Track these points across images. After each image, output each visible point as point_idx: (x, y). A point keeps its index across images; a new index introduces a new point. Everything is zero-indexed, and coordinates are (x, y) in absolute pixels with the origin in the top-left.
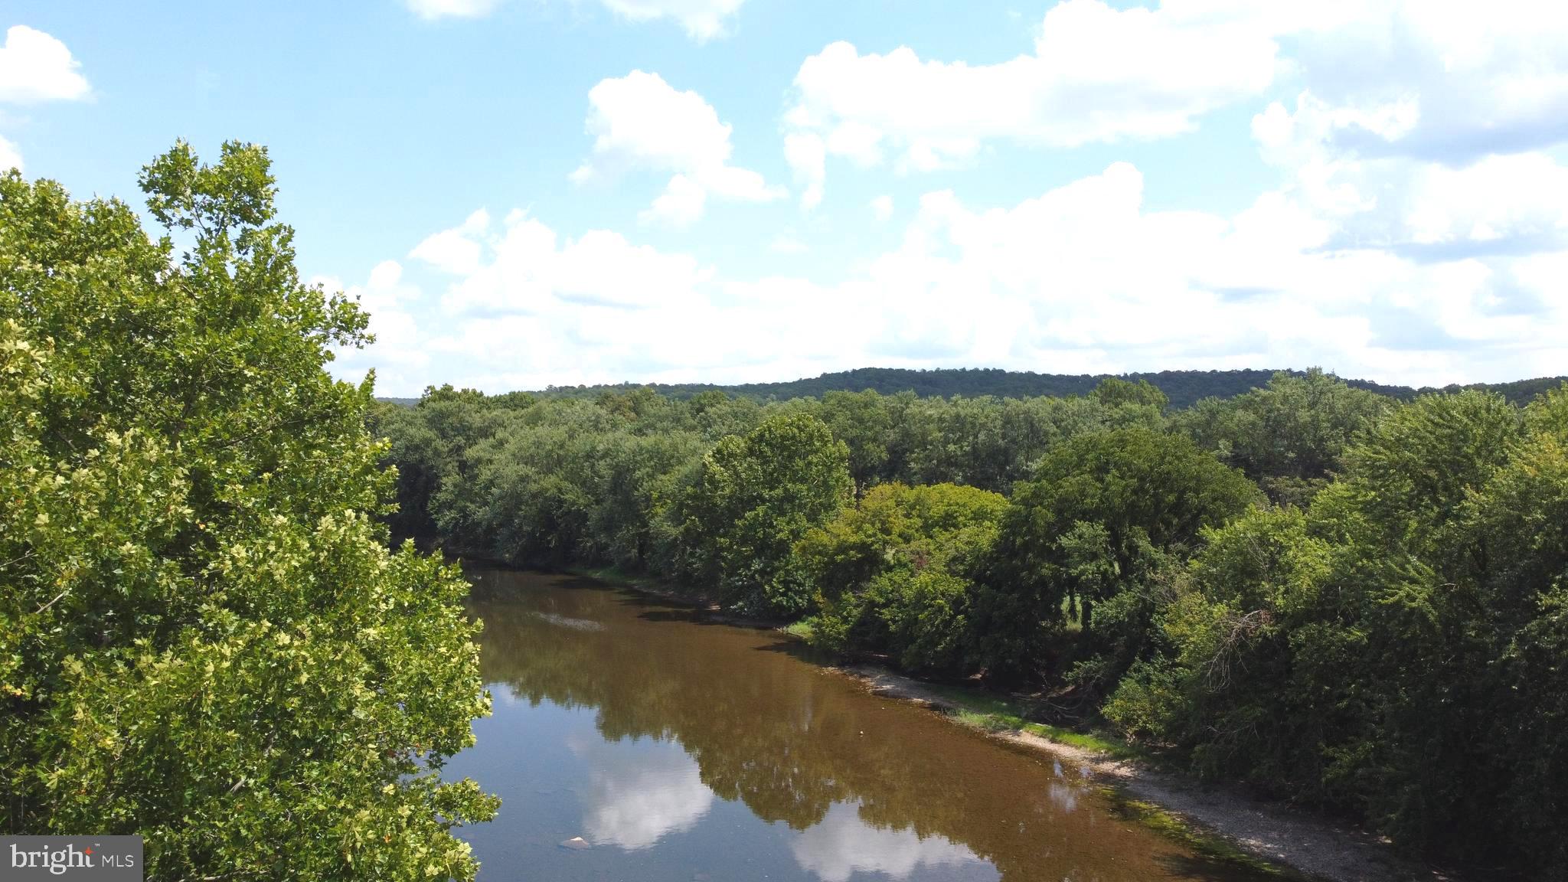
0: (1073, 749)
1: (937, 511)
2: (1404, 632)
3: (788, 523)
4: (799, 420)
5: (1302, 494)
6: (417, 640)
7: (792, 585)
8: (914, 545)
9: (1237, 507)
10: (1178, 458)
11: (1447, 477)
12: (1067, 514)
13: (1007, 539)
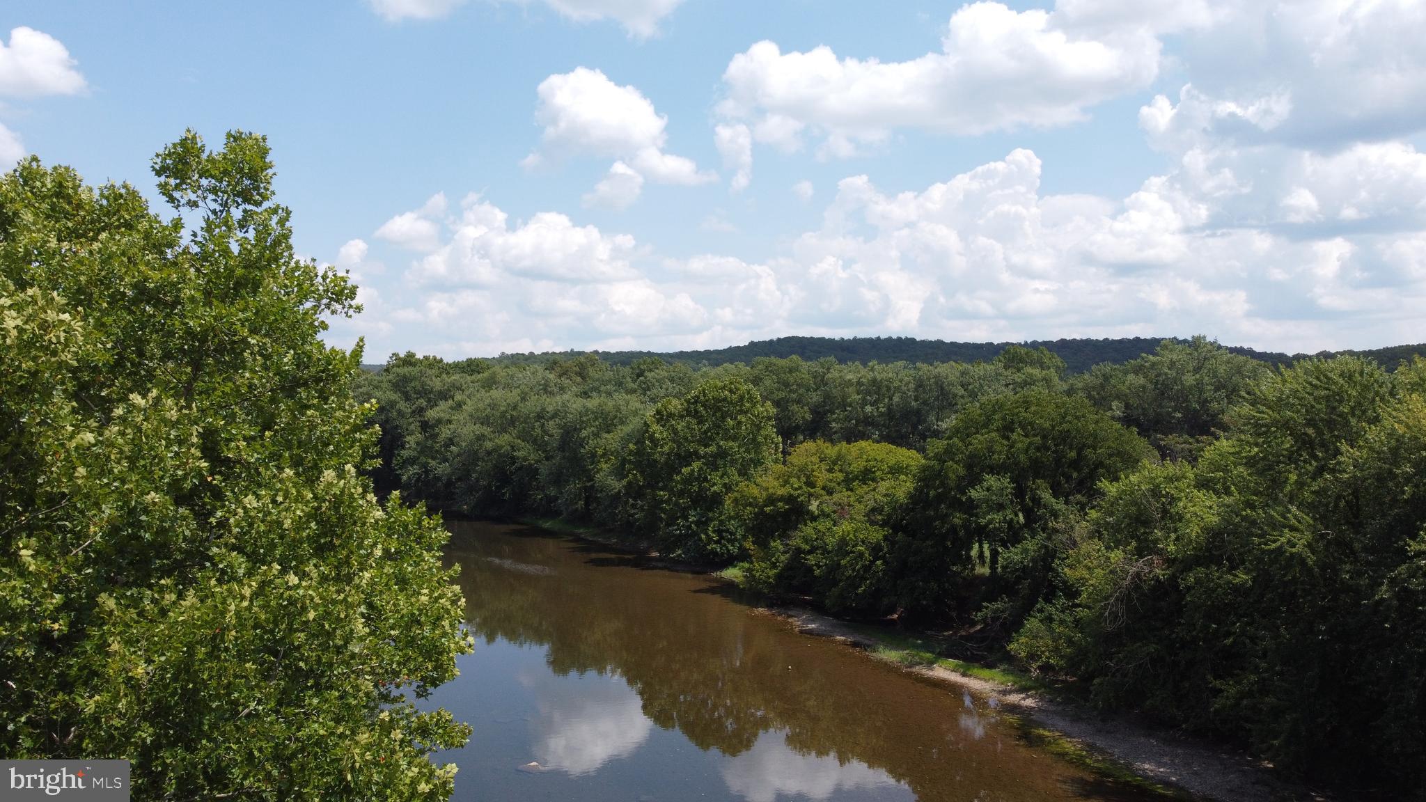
0: (983, 683)
1: (857, 466)
2: (1285, 575)
3: (721, 477)
4: (731, 383)
5: (1190, 451)
6: (402, 581)
7: (724, 534)
8: (836, 497)
9: (1131, 462)
10: (1077, 418)
11: (1324, 434)
12: (976, 469)
13: (921, 492)
